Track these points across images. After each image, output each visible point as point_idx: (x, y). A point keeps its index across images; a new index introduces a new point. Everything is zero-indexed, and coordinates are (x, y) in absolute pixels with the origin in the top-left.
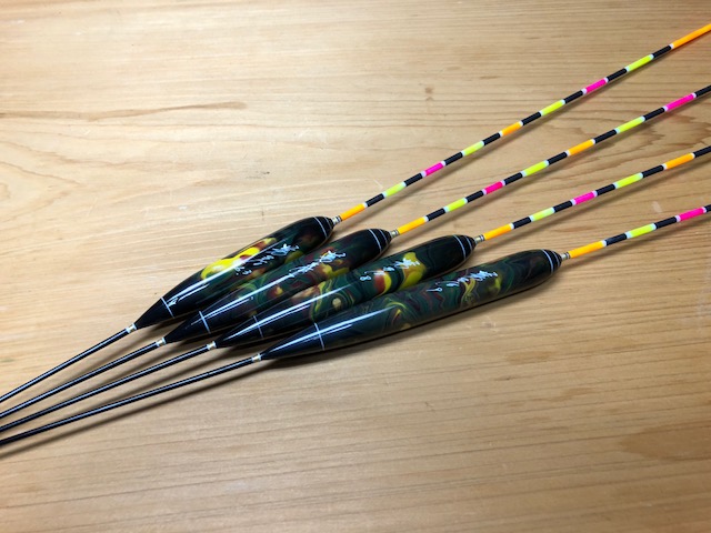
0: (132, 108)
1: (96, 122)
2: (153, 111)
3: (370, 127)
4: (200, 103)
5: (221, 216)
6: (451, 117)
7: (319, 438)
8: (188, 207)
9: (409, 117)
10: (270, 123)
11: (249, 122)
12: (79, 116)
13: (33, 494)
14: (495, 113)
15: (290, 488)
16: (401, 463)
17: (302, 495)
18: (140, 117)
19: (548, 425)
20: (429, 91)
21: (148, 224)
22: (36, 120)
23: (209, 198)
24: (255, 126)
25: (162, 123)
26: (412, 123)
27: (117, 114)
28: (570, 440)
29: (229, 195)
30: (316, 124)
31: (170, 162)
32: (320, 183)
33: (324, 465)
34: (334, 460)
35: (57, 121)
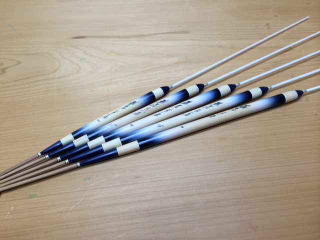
0: (140, 34)
1: (127, 39)
2: (150, 35)
4: (170, 31)
8: (175, 71)
9: (261, 35)
11: (192, 39)
12: (119, 37)
13: (138, 179)
14: (299, 33)
18: (145, 37)
20: (268, 25)
21: (160, 78)
22: (101, 39)
23: (183, 68)
24: (195, 40)
25: (155, 39)
27: (134, 36)
29: (191, 67)
30: (221, 39)
31: (163, 54)
35: (110, 39)
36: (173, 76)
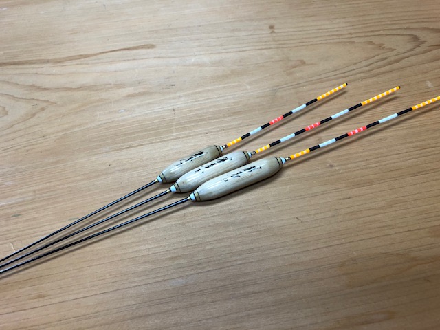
0: (82, 54)
1: (59, 64)
2: (95, 55)
3: (236, 52)
4: (126, 47)
5: (147, 114)
6: (288, 42)
7: (229, 246)
8: (125, 110)
9: (261, 44)
10: (173, 55)
11: (158, 56)
12: (48, 61)
15: (213, 280)
16: (285, 257)
17: (222, 284)
18: (88, 59)
19: (379, 225)
20: (272, 27)
21: (100, 123)
22: (20, 66)
23: (138, 104)
24: (162, 57)
25: (102, 61)
26: (264, 47)
28: (396, 233)
29: (151, 101)
30: (202, 53)
31: (110, 84)
32: (209, 88)
33: (234, 263)
34: (241, 260)
35: (33, 66)
36: (121, 118)
